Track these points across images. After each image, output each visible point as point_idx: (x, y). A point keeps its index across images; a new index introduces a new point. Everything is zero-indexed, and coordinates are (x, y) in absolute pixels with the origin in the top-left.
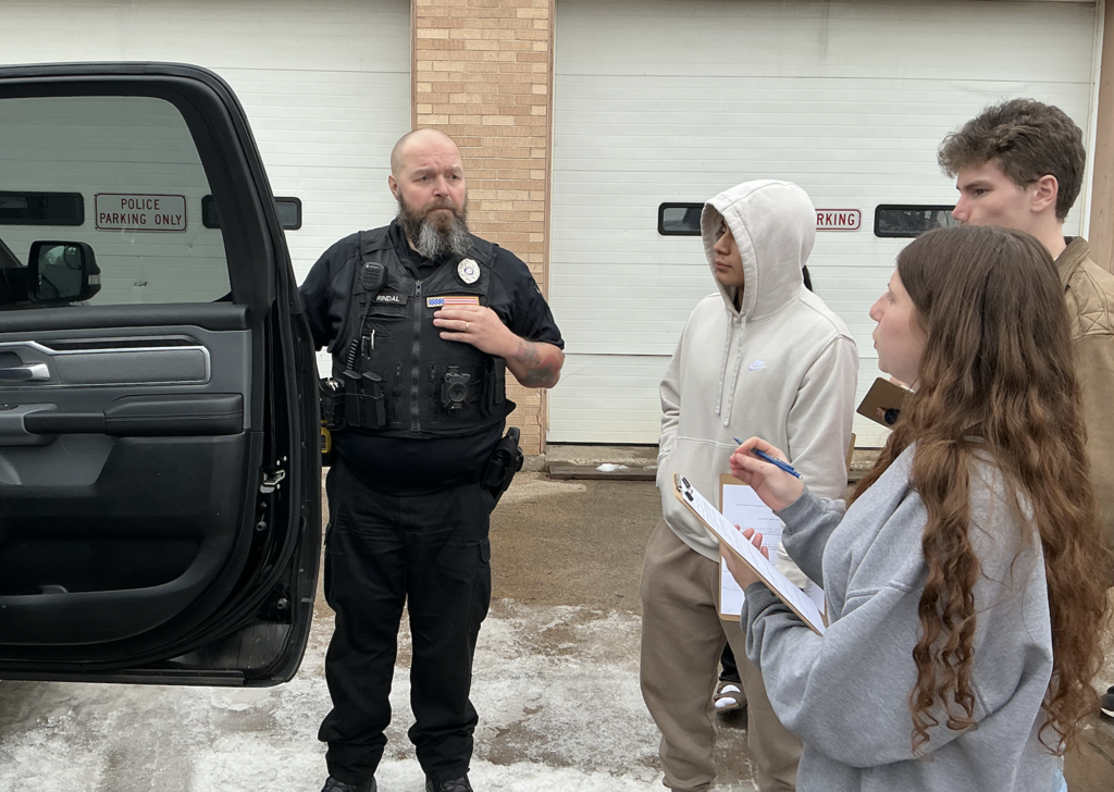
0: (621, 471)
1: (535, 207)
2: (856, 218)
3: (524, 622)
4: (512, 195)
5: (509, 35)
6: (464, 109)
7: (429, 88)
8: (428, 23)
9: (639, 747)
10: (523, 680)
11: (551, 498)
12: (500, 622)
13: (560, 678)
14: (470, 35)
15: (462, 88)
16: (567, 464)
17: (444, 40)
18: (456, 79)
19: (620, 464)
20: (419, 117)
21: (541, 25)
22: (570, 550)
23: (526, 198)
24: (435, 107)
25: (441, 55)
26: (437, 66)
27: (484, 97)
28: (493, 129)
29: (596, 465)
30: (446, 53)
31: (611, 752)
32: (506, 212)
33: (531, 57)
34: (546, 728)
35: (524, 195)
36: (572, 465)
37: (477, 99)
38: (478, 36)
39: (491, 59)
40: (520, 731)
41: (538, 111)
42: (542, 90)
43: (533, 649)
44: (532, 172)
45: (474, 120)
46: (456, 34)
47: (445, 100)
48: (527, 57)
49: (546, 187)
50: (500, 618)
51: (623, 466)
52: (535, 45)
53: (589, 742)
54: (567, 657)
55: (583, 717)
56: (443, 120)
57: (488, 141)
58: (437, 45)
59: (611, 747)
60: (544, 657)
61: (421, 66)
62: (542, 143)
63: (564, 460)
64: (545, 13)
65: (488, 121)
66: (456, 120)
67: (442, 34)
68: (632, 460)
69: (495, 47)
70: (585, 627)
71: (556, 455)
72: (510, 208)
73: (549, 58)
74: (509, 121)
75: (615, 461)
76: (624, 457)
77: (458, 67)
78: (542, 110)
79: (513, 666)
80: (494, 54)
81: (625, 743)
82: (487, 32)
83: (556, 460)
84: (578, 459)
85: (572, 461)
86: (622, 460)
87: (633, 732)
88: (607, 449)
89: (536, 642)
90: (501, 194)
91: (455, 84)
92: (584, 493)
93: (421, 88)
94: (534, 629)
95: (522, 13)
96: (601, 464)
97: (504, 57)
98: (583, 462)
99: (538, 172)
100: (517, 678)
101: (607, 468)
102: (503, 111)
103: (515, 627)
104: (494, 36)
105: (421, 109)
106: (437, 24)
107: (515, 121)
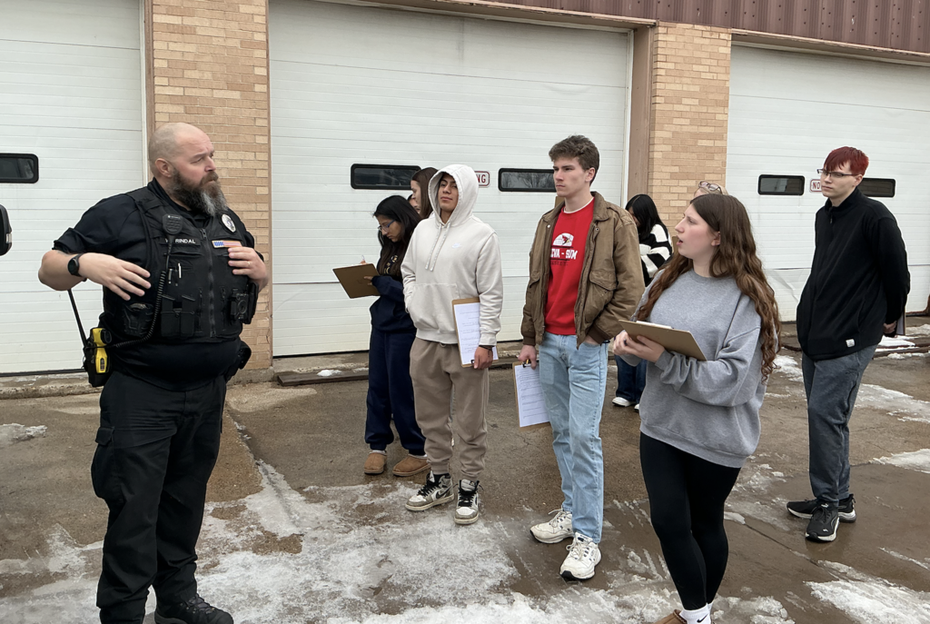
0: (337, 375)
1: (261, 165)
2: (486, 178)
3: (337, 503)
4: (240, 155)
5: (234, 26)
6: (197, 83)
7: (165, 64)
8: (163, 9)
9: (482, 581)
10: (367, 547)
11: (293, 402)
12: (318, 506)
13: (393, 540)
14: (199, 22)
15: (194, 66)
16: (292, 373)
17: (178, 25)
18: (190, 58)
19: (335, 369)
20: (157, 88)
21: (261, 20)
22: (335, 441)
23: (252, 158)
24: (171, 80)
25: (175, 37)
26: (172, 46)
27: (214, 74)
28: (223, 102)
29: (315, 372)
30: (180, 36)
31: (467, 589)
32: (236, 169)
33: (254, 45)
34: (407, 580)
35: (250, 156)
36: (296, 373)
37: (208, 75)
38: (207, 24)
39: (219, 43)
40: (389, 586)
41: (259, 88)
42: (263, 72)
43: (358, 523)
44: (257, 138)
45: (206, 93)
46: (188, 21)
47: (180, 75)
48: (249, 45)
49: (267, 149)
50: (315, 502)
51: (337, 371)
52: (255, 35)
53: (446, 584)
54: (387, 523)
55: (430, 568)
56: (179, 91)
57: (218, 111)
58: (171, 29)
59: (463, 585)
60: (369, 527)
61: (157, 45)
62: (265, 114)
63: (289, 370)
64: (263, 10)
65: (218, 94)
66: (189, 92)
67: (176, 20)
68: (343, 365)
69: (222, 34)
70: (386, 498)
71: (283, 367)
72: (240, 167)
73: (266, 46)
74: (236, 95)
75: (329, 367)
76: (335, 363)
77: (191, 48)
78: (262, 88)
79: (352, 537)
80: (221, 40)
81: (472, 580)
82: (215, 22)
83: (283, 371)
84: (301, 368)
85: (296, 370)
86: (335, 366)
87: (471, 571)
88: (319, 358)
89: (356, 516)
90: (231, 155)
91: (188, 62)
92: (316, 395)
93: (157, 64)
94: (348, 507)
95: (243, 9)
96: (320, 370)
97: (230, 43)
98: (305, 370)
99: (261, 137)
100: (361, 547)
101: (326, 373)
102: (231, 87)
103: (332, 508)
104: (221, 25)
105: (157, 81)
106: (170, 11)
107: (241, 96)
